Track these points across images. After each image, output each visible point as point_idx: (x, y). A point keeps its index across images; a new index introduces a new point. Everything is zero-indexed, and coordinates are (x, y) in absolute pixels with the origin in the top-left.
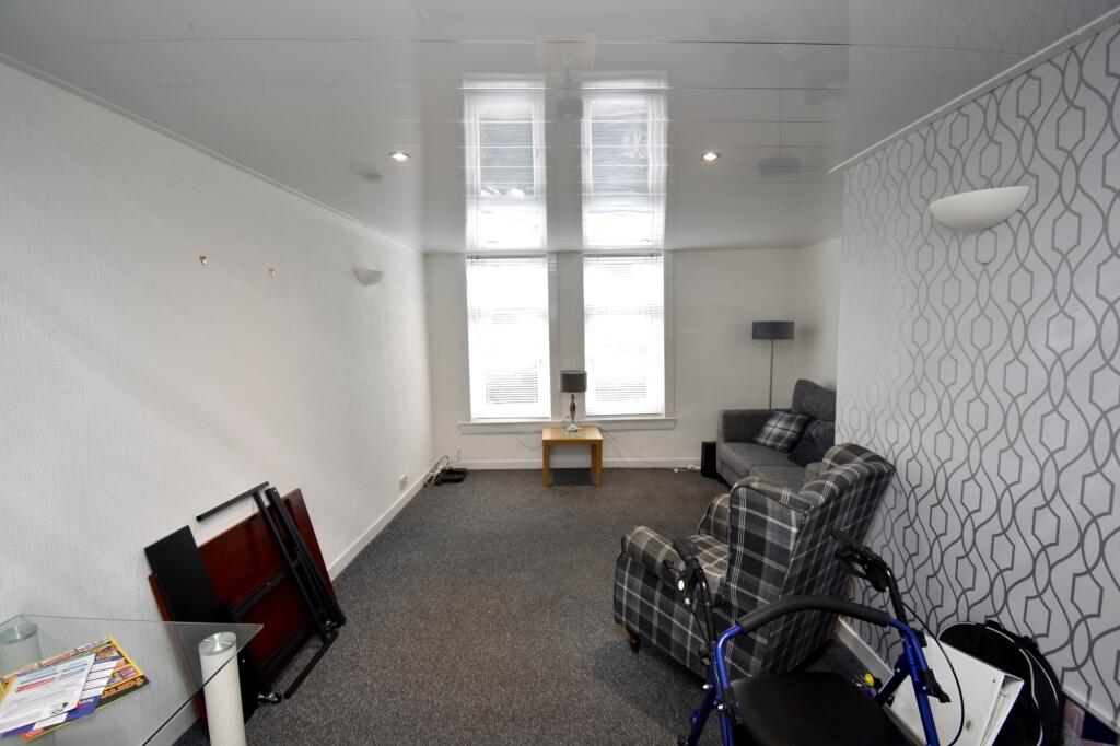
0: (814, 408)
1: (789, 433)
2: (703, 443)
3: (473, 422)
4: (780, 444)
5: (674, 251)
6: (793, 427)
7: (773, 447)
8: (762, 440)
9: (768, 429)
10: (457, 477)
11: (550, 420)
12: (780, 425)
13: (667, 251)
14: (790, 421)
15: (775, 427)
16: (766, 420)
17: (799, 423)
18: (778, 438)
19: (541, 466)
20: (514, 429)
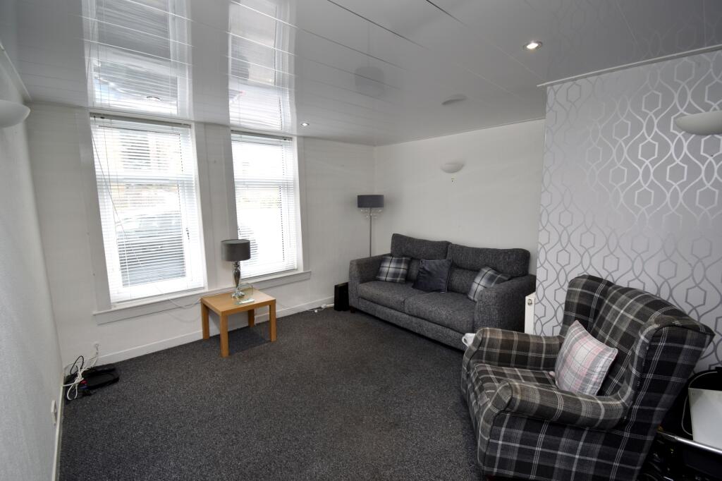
0: (415, 252)
1: (402, 270)
2: (336, 287)
3: (113, 309)
4: (398, 279)
5: (304, 137)
6: (403, 266)
7: (392, 282)
8: (383, 278)
9: (385, 270)
10: (110, 378)
11: (207, 290)
12: (393, 265)
13: (299, 137)
14: (399, 262)
15: (389, 268)
16: (380, 264)
17: (405, 263)
18: (395, 275)
19: (200, 337)
20: (168, 306)
